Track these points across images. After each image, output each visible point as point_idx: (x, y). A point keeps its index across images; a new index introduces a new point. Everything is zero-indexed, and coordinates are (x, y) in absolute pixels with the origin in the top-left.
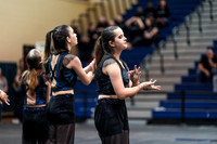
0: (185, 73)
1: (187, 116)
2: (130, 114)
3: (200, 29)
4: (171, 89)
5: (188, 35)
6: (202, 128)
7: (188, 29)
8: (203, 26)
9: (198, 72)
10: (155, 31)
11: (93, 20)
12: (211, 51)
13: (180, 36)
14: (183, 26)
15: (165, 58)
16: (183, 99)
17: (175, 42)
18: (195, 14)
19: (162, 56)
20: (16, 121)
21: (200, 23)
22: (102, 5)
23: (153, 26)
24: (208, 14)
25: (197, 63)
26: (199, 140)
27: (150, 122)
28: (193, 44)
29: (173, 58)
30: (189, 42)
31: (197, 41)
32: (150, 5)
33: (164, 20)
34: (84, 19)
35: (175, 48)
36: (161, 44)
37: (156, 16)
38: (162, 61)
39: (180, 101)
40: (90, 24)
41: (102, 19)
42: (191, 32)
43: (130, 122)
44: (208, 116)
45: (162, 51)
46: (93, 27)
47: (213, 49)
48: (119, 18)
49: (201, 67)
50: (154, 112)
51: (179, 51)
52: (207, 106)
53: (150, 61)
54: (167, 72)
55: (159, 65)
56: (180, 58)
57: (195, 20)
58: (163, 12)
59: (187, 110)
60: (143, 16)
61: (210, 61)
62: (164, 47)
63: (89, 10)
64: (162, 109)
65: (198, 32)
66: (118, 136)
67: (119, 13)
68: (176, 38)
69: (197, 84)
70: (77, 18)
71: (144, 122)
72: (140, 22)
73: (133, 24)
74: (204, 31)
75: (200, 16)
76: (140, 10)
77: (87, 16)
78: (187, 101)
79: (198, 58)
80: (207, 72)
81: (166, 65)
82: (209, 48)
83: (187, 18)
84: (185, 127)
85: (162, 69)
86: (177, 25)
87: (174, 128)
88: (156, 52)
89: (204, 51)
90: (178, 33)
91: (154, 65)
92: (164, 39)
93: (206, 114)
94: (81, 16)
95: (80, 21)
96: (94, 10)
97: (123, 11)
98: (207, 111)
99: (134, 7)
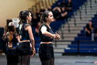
0: (79, 32)
1: (80, 51)
2: (55, 51)
3: (86, 13)
4: (73, 39)
5: (81, 15)
6: (87, 57)
7: (80, 12)
8: (87, 11)
9: (85, 32)
10: (66, 13)
11: (38, 8)
12: (91, 23)
13: (77, 15)
14: (78, 11)
15: (70, 25)
16: (78, 44)
17: (75, 18)
18: (84, 6)
19: (69, 24)
20: (4, 54)
21: (86, 10)
22: (42, 1)
23: (65, 11)
24: (90, 6)
25: (84, 28)
26: (85, 62)
27: (64, 54)
28: (83, 19)
29: (74, 25)
30: (81, 18)
31: (85, 18)
32: (64, 2)
33: (70, 8)
34: (34, 8)
35: (75, 21)
36: (68, 19)
37: (66, 6)
38: (69, 27)
39: (77, 45)
40: (37, 10)
41: (42, 8)
42: (82, 14)
43: (55, 54)
44: (89, 51)
45: (69, 22)
46: (38, 12)
47: (92, 21)
48: (50, 7)
49: (86, 29)
50: (65, 50)
51: (77, 22)
52: (89, 47)
53: (64, 27)
54: (71, 32)
55: (67, 29)
56: (77, 25)
57: (84, 8)
58: (69, 5)
59: (80, 49)
60: (61, 6)
61: (91, 27)
62: (70, 20)
63: (36, 4)
64: (69, 48)
65: (85, 14)
66: (49, 61)
67: (50, 5)
68: (75, 16)
69: (85, 37)
70: (31, 7)
71: (61, 54)
72: (59, 9)
73: (56, 10)
74: (88, 13)
75: (86, 7)
76: (59, 4)
77: (36, 6)
78: (80, 45)
79: (85, 25)
80: (89, 32)
81: (71, 29)
82: (90, 21)
83: (80, 7)
84: (79, 56)
85: (69, 31)
86: (75, 11)
87: (74, 57)
88: (66, 23)
89: (88, 22)
90: (76, 14)
91: (65, 29)
92: (70, 17)
93: (88, 50)
94: (33, 6)
95: (32, 9)
96: (39, 4)
97: (51, 4)
98: (89, 49)
99: (57, 2)
